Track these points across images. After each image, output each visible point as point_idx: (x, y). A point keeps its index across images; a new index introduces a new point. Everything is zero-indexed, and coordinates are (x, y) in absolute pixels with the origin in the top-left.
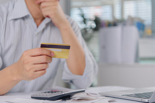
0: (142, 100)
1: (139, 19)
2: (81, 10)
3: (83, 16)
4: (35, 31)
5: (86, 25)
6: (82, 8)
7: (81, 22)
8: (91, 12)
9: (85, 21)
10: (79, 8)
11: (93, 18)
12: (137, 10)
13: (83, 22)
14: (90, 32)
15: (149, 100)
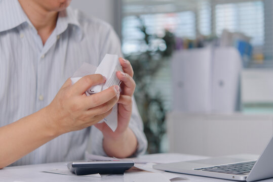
0: (233, 177)
1: (242, 35)
2: (141, 20)
3: (143, 30)
4: (41, 51)
5: (150, 46)
6: (142, 16)
7: (140, 40)
8: (158, 24)
9: (147, 39)
10: (138, 16)
11: (161, 33)
12: (238, 19)
13: (144, 42)
14: (157, 57)
15: (246, 177)
